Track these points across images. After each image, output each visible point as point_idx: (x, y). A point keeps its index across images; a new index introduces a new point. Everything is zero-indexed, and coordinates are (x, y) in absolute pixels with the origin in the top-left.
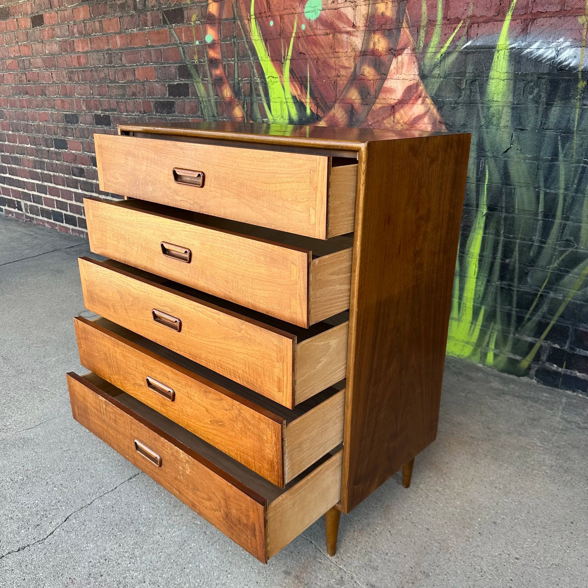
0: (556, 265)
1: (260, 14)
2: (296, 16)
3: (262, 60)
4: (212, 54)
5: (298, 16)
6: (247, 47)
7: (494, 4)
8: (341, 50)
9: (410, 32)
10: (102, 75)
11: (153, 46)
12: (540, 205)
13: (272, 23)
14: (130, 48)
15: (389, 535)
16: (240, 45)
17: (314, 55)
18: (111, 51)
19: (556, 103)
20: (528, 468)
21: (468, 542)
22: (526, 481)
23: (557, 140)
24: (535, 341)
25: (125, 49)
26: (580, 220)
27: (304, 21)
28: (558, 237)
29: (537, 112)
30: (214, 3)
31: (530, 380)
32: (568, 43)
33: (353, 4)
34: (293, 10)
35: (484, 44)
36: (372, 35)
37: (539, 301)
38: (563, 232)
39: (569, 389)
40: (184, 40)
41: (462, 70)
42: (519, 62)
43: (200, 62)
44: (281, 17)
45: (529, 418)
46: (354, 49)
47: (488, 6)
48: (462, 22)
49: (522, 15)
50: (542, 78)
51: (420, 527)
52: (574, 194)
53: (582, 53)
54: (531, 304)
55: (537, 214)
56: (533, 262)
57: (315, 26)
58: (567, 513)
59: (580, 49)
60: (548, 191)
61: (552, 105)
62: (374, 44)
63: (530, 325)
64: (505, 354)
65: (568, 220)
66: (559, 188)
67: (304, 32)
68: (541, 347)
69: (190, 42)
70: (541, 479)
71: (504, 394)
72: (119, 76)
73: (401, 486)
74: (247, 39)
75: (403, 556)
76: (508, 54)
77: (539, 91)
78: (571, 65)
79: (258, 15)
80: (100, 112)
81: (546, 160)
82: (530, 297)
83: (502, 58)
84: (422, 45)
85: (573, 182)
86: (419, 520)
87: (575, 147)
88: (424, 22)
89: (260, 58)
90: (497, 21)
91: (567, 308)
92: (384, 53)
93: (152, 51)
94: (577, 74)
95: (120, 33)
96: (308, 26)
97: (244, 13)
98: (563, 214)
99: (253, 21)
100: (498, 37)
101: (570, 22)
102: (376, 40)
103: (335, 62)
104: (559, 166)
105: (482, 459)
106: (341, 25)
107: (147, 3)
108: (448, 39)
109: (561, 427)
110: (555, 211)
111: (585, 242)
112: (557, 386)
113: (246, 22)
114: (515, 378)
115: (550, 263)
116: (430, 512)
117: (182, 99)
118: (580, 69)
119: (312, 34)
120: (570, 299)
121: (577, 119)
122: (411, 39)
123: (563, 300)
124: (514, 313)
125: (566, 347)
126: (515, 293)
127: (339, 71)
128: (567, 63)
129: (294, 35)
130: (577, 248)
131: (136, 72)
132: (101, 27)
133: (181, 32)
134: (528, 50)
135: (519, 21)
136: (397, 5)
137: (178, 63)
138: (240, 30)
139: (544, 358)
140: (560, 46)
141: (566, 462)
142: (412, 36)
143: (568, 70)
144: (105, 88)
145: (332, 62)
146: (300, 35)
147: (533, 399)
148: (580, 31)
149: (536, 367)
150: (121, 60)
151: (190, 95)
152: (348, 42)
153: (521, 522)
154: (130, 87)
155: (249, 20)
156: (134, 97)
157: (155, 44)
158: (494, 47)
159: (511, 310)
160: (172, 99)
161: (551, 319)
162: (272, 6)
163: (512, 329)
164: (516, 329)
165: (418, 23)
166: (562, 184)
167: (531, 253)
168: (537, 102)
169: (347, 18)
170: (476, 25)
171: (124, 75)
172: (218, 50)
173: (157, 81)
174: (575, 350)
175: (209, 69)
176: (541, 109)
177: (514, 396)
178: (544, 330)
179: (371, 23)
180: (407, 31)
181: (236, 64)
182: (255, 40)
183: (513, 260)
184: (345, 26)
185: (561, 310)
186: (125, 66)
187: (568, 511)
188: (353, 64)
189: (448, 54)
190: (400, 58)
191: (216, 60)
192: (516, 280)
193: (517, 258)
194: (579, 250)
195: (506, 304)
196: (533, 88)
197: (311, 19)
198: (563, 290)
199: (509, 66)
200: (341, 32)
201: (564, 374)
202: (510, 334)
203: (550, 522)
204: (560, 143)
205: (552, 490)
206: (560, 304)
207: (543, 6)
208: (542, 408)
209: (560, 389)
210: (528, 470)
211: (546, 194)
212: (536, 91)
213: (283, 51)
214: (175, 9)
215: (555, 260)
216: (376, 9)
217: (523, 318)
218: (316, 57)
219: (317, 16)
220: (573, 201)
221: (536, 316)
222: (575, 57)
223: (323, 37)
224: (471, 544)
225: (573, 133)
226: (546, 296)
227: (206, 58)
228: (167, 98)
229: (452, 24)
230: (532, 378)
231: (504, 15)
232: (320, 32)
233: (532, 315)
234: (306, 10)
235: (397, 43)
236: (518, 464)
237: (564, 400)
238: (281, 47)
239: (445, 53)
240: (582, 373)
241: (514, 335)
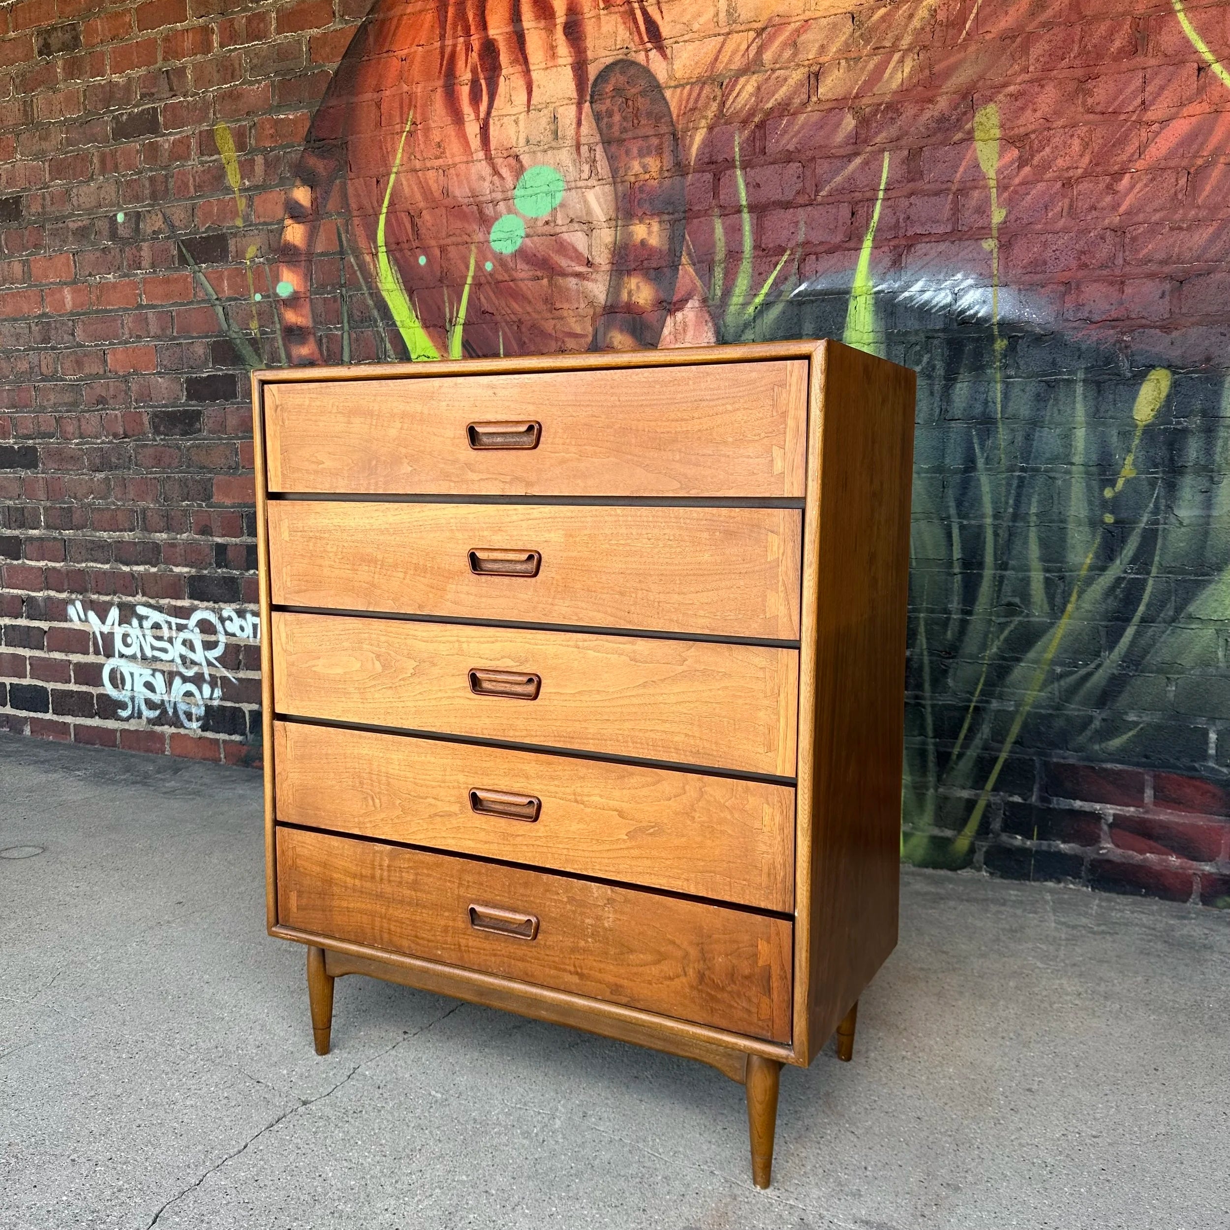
0: (994, 650)
1: (398, 244)
2: (473, 248)
3: (403, 327)
4: (291, 317)
5: (478, 248)
6: (370, 302)
7: (840, 223)
8: (566, 306)
9: (696, 271)
10: (23, 366)
11: (153, 307)
12: (954, 548)
13: (422, 260)
14: (97, 312)
15: (853, 1138)
16: (354, 299)
17: (512, 316)
18: (51, 317)
19: (961, 376)
20: (1042, 1001)
21: (999, 1127)
22: (1049, 1021)
23: (971, 436)
24: (976, 795)
25: (84, 314)
26: (1026, 565)
27: (490, 256)
28: (992, 599)
29: (932, 394)
30: (296, 225)
31: (977, 874)
32: (970, 281)
33: (585, 227)
34: (466, 238)
35: (829, 286)
36: (626, 279)
37: (973, 719)
38: (1000, 590)
39: (1049, 877)
40: (227, 291)
41: (793, 331)
42: (892, 313)
43: (263, 333)
44: (443, 249)
45: (1003, 929)
46: (591, 304)
47: (832, 226)
48: (788, 252)
49: (890, 240)
50: (933, 337)
51: (903, 1117)
52: (1010, 524)
53: (995, 296)
54: (961, 727)
55: (950, 564)
56: (953, 651)
57: (511, 265)
58: (1140, 1057)
59: (990, 289)
60: (965, 522)
61: (955, 379)
62: (630, 293)
63: (965, 766)
64: (923, 831)
65: (1006, 569)
66: (983, 516)
67: (491, 274)
68: (988, 805)
69: (241, 296)
70: (1071, 1015)
71: (942, 899)
72: (66, 366)
73: (836, 1060)
74: (370, 288)
75: (897, 1168)
76: (873, 302)
77: (931, 359)
78: (980, 315)
79: (394, 247)
80: (12, 441)
81: (955, 472)
82: (956, 714)
83: (862, 310)
84: (719, 293)
85: (1007, 503)
86: (896, 1105)
87: (1003, 444)
88: (720, 253)
89: (398, 324)
90: (849, 250)
91: (1025, 726)
92: (649, 309)
93: (150, 315)
94: (990, 328)
95: (74, 282)
96: (497, 264)
97: (362, 243)
98: (996, 560)
99: (383, 257)
100: (853, 275)
101: (970, 249)
102: (633, 286)
103: (555, 326)
104: (979, 480)
105: (956, 1000)
106: (563, 262)
107: (141, 226)
108: (765, 281)
109: (1063, 936)
110: (982, 556)
111: (1039, 603)
112: (1025, 877)
113: (368, 258)
114: (949, 873)
115: (984, 647)
116: (908, 1092)
117: (218, 405)
118: (995, 320)
119: (507, 278)
120: (1028, 708)
121: (999, 400)
122: (699, 283)
123: (1017, 711)
124: (931, 748)
125: (1034, 798)
126: (929, 710)
127: (563, 342)
128: (972, 312)
129: (469, 280)
130: (1028, 616)
131: (109, 358)
132: (27, 275)
133: (220, 278)
134: (906, 294)
135: (886, 249)
136: (668, 227)
137: (211, 337)
138: (355, 272)
139: (996, 825)
140: (958, 285)
141: (1099, 984)
142: (700, 278)
143: (975, 323)
144: (29, 391)
145: (548, 326)
146: (483, 280)
147: (994, 901)
148: (987, 260)
149: (984, 846)
150: (73, 335)
151: (239, 395)
152: (578, 291)
153: (1073, 1082)
154: (92, 388)
155: (375, 255)
156: (100, 407)
157: (155, 302)
158: (847, 292)
159: (924, 743)
160: (194, 406)
161: (1000, 751)
162: (423, 231)
163: (931, 779)
164: (939, 779)
165: (709, 257)
166: (988, 508)
167: (949, 634)
168: (929, 377)
169: (576, 250)
170: (814, 257)
171: (79, 364)
172: (307, 310)
173: (159, 373)
174: (1050, 802)
175: (284, 345)
176: (937, 387)
177: (962, 900)
178: (990, 772)
179: (622, 258)
180: (691, 270)
181: (346, 336)
182: (388, 290)
183: (917, 650)
184: (573, 264)
185: (1015, 729)
186: (84, 346)
187: (1141, 1054)
188: (590, 329)
189: (767, 305)
190: (679, 315)
191: (300, 328)
192: (927, 686)
193: (925, 647)
194: (1032, 619)
195: (916, 733)
196: (919, 355)
197: (504, 251)
198: (1013, 694)
199: (876, 320)
200: (564, 274)
201: (1036, 851)
202: (927, 790)
203: (1120, 1075)
204: (975, 440)
205: (1099, 1028)
206: (1012, 719)
207: (923, 224)
208: (1019, 912)
209: (1034, 880)
210: (1042, 1006)
211: (962, 528)
212: (925, 359)
213: (447, 310)
214: (209, 237)
215: (993, 641)
216: (630, 234)
217: (949, 754)
218: (515, 319)
219: (517, 247)
220: (1010, 535)
221: (972, 747)
222: (984, 302)
223: (530, 283)
224: (1007, 1129)
225: (995, 423)
226: (984, 709)
227: (278, 326)
228: (183, 405)
229: (771, 256)
230: (979, 869)
231: (860, 240)
232: (522, 275)
233: (965, 746)
234: (493, 237)
235: (673, 290)
236: (1021, 998)
237: (1048, 897)
238: (444, 302)
239: (762, 305)
240: (1069, 842)
241: (936, 790)
